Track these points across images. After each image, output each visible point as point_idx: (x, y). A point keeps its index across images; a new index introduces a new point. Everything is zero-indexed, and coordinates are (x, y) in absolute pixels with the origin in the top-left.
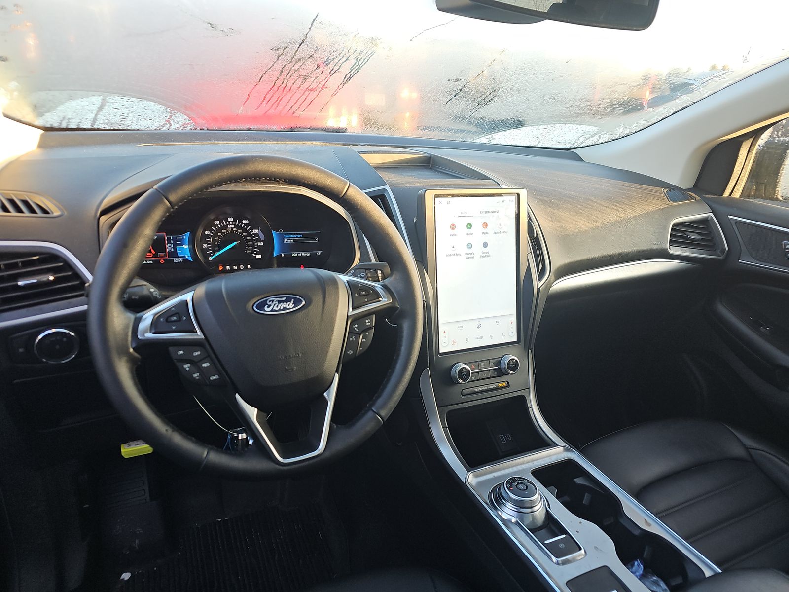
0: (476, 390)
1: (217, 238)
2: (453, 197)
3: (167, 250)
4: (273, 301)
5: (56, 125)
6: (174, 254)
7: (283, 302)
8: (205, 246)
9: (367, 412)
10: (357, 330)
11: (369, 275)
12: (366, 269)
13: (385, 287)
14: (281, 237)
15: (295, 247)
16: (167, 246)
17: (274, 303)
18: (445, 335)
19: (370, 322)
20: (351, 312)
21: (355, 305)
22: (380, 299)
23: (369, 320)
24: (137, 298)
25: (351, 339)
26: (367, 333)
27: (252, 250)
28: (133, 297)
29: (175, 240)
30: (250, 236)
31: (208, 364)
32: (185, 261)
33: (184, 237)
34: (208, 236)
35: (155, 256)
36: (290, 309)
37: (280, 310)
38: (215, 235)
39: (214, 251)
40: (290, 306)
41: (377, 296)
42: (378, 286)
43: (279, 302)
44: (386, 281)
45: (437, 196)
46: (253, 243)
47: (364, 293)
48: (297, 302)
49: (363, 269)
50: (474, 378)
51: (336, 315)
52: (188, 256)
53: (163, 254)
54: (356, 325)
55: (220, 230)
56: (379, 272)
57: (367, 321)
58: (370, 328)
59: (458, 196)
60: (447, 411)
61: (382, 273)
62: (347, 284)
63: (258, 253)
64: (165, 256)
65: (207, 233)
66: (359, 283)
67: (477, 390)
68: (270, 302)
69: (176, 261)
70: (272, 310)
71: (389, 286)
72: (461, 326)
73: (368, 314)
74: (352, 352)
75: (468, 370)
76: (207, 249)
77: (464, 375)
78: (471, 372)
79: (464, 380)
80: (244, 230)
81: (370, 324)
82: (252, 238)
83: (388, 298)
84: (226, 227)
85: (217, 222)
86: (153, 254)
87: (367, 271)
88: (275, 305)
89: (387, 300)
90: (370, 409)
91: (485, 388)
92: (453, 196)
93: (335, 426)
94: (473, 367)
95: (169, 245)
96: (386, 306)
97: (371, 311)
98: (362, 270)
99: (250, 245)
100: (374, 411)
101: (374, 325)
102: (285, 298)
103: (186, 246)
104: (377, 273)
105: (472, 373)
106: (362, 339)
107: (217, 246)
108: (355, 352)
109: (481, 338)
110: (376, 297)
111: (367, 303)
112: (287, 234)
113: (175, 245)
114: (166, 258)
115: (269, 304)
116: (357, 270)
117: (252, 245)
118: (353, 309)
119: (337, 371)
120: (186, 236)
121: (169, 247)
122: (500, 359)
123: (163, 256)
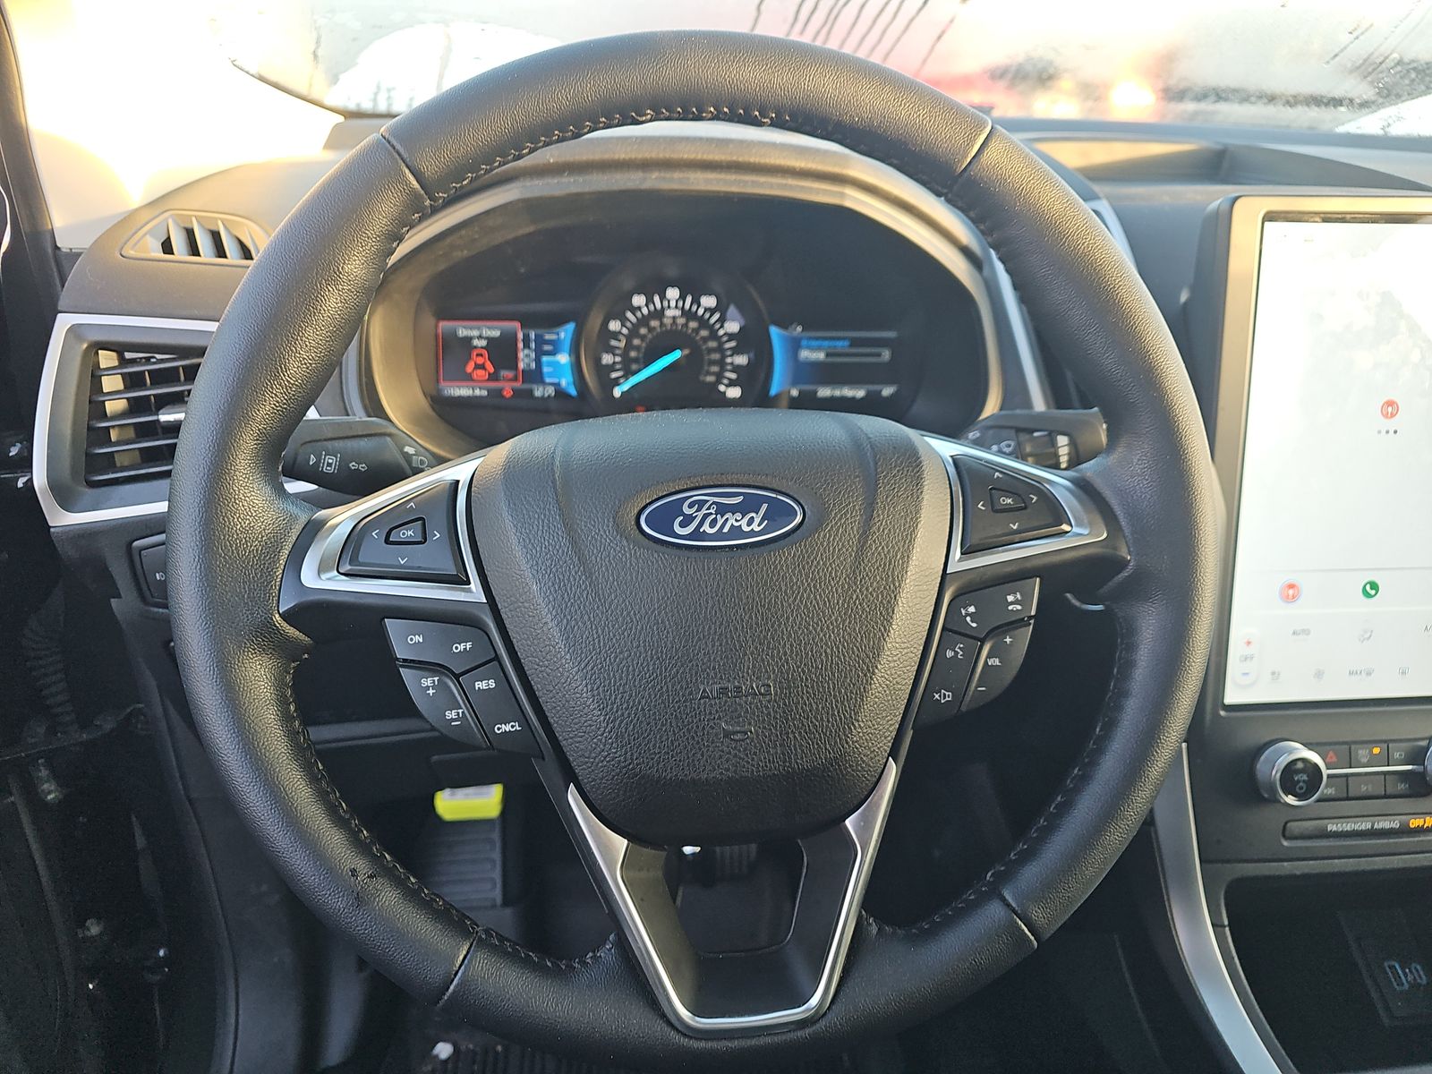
0: (1332, 827)
1: (636, 342)
2: (1325, 220)
3: (521, 366)
4: (701, 504)
5: (367, 106)
6: (535, 376)
7: (733, 509)
8: (607, 359)
9: (983, 899)
10: (974, 625)
11: (1028, 449)
12: (1019, 430)
13: (1085, 488)
14: (795, 345)
15: (829, 372)
16: (521, 355)
17: (704, 511)
18: (1248, 651)
19: (1021, 602)
20: (957, 564)
21: (974, 539)
22: (1065, 527)
23: (1019, 596)
24: (363, 468)
25: (949, 654)
26: (1008, 640)
27: (720, 377)
28: (353, 466)
29: (540, 341)
30: (718, 338)
31: (492, 684)
32: (560, 393)
33: (562, 335)
34: (615, 335)
35: (493, 377)
36: (753, 534)
37: (719, 535)
38: (634, 332)
39: (629, 373)
40: (753, 524)
41: (1053, 516)
42: (1058, 483)
43: (722, 510)
44: (1089, 468)
45: (1270, 217)
46: (724, 357)
47: (1009, 501)
48: (777, 513)
49: (1011, 428)
50: (1330, 791)
51: (904, 570)
52: (567, 382)
53: (509, 374)
54: (972, 609)
55: (644, 321)
56: (1062, 440)
57: (1010, 598)
58: (1020, 623)
59: (1343, 220)
60: (1229, 879)
61: (1073, 444)
62: (951, 470)
63: (732, 383)
64: (515, 379)
65: (614, 326)
66: (995, 467)
67: (1334, 828)
68: (691, 506)
69: (538, 392)
70: (696, 535)
71: (1100, 485)
72: (1304, 631)
73: (1016, 575)
74: (949, 696)
75: (1316, 766)
76: (612, 368)
77: (1301, 779)
78: (1325, 772)
79: (1300, 797)
80: (703, 323)
81: (1019, 607)
82: (721, 344)
83: (1091, 524)
84: (659, 314)
85: (639, 300)
86: (489, 374)
87: (1023, 437)
88: (706, 516)
89: (1086, 532)
90: (994, 893)
91: (1364, 825)
92: (1328, 218)
93: (874, 929)
94: (1332, 757)
95: (526, 351)
96: (1083, 552)
97: (1029, 565)
98: (1005, 433)
99: (712, 363)
100: (1008, 905)
101: (1033, 613)
102: (740, 499)
103: (564, 358)
104: (1053, 444)
105: (1329, 776)
106: (989, 656)
107: (636, 360)
108: (959, 697)
109: (1369, 674)
110: (1050, 520)
111: (1017, 537)
112: (810, 338)
113: (540, 353)
114: (518, 385)
115: (686, 510)
116: (991, 432)
117: (722, 363)
118: (967, 552)
119: (893, 753)
120: (566, 333)
121: (525, 359)
122: (1424, 743)
123: (511, 380)
